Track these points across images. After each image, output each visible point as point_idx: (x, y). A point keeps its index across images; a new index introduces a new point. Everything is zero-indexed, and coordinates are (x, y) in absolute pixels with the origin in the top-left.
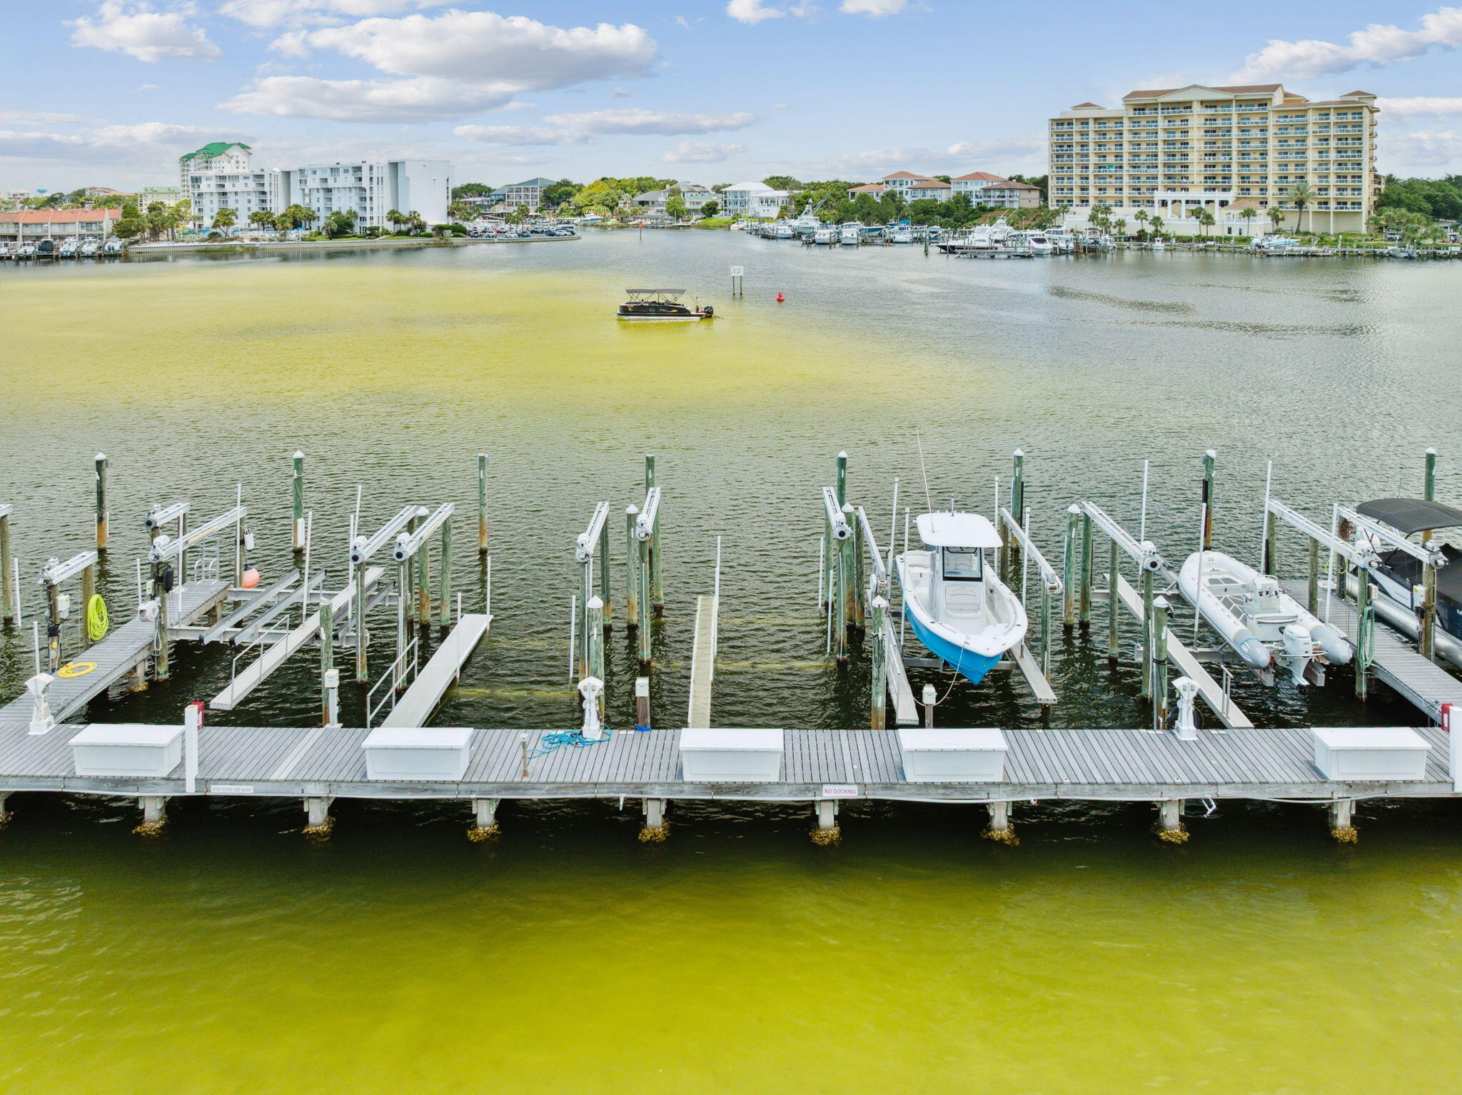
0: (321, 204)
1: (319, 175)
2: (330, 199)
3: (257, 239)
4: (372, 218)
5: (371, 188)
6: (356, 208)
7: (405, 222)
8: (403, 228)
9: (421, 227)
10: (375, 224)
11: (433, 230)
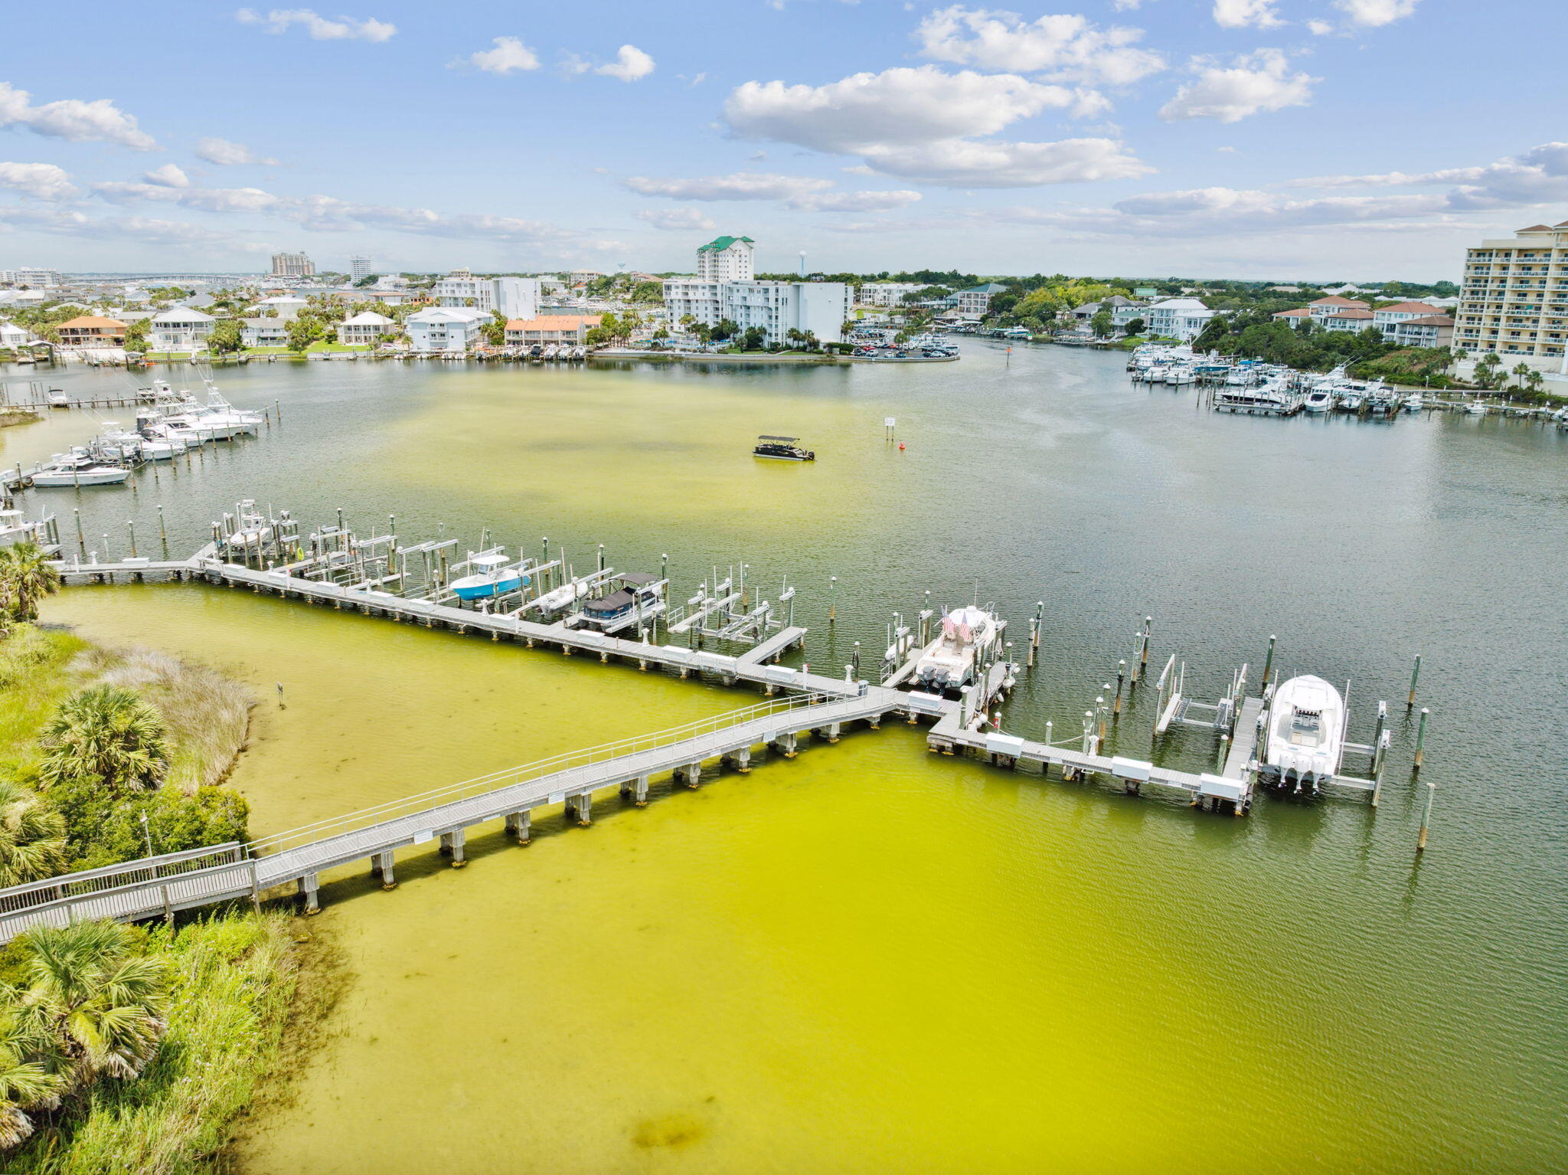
0: (743, 319)
1: (742, 294)
2: (749, 315)
3: (684, 350)
4: (776, 335)
5: (777, 308)
6: (766, 326)
7: (803, 339)
8: (801, 344)
9: (815, 344)
10: (780, 341)
11: (825, 347)
